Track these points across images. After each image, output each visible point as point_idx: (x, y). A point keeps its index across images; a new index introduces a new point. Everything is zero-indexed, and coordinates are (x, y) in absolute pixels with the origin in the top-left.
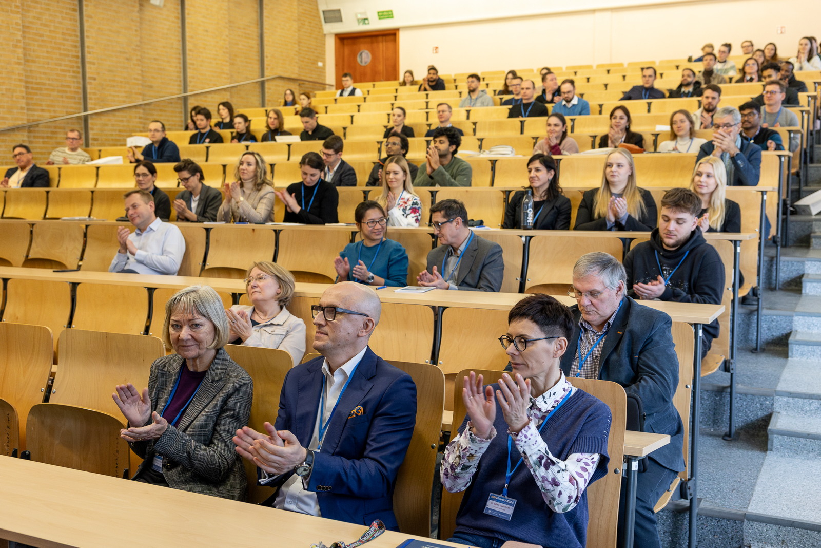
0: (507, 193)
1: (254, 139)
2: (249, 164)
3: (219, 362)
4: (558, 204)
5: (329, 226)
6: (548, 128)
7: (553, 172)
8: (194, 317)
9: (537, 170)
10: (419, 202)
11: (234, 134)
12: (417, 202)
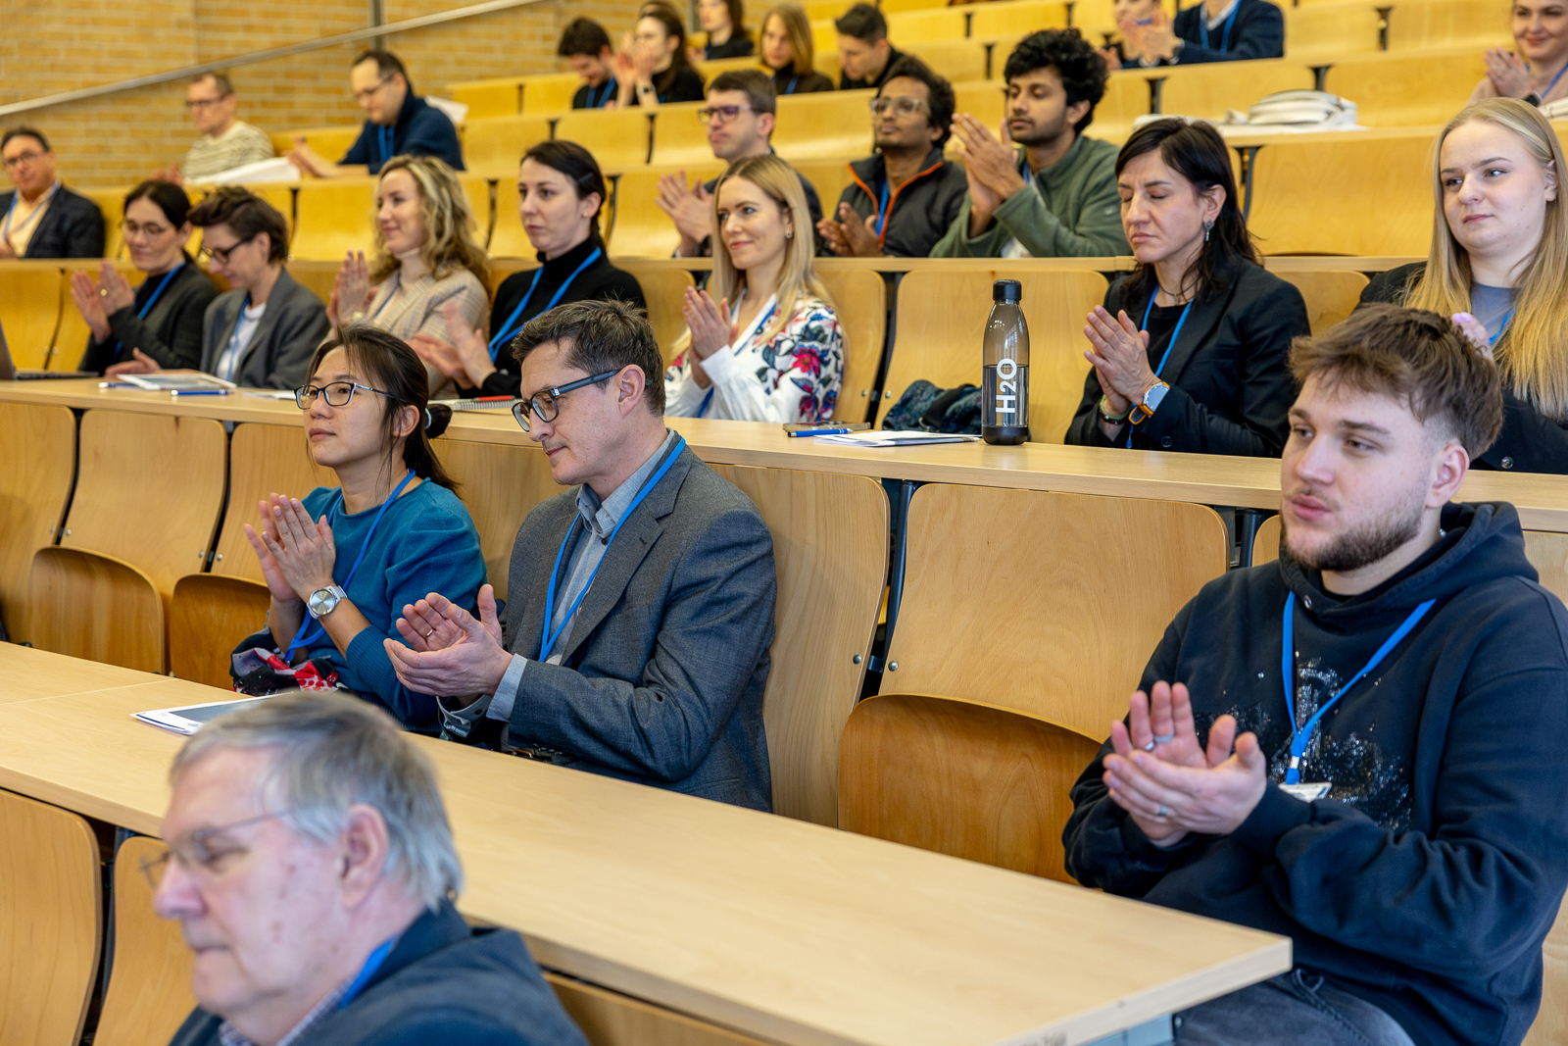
2: (396, 198)
6: (1519, 24)
12: (821, 330)
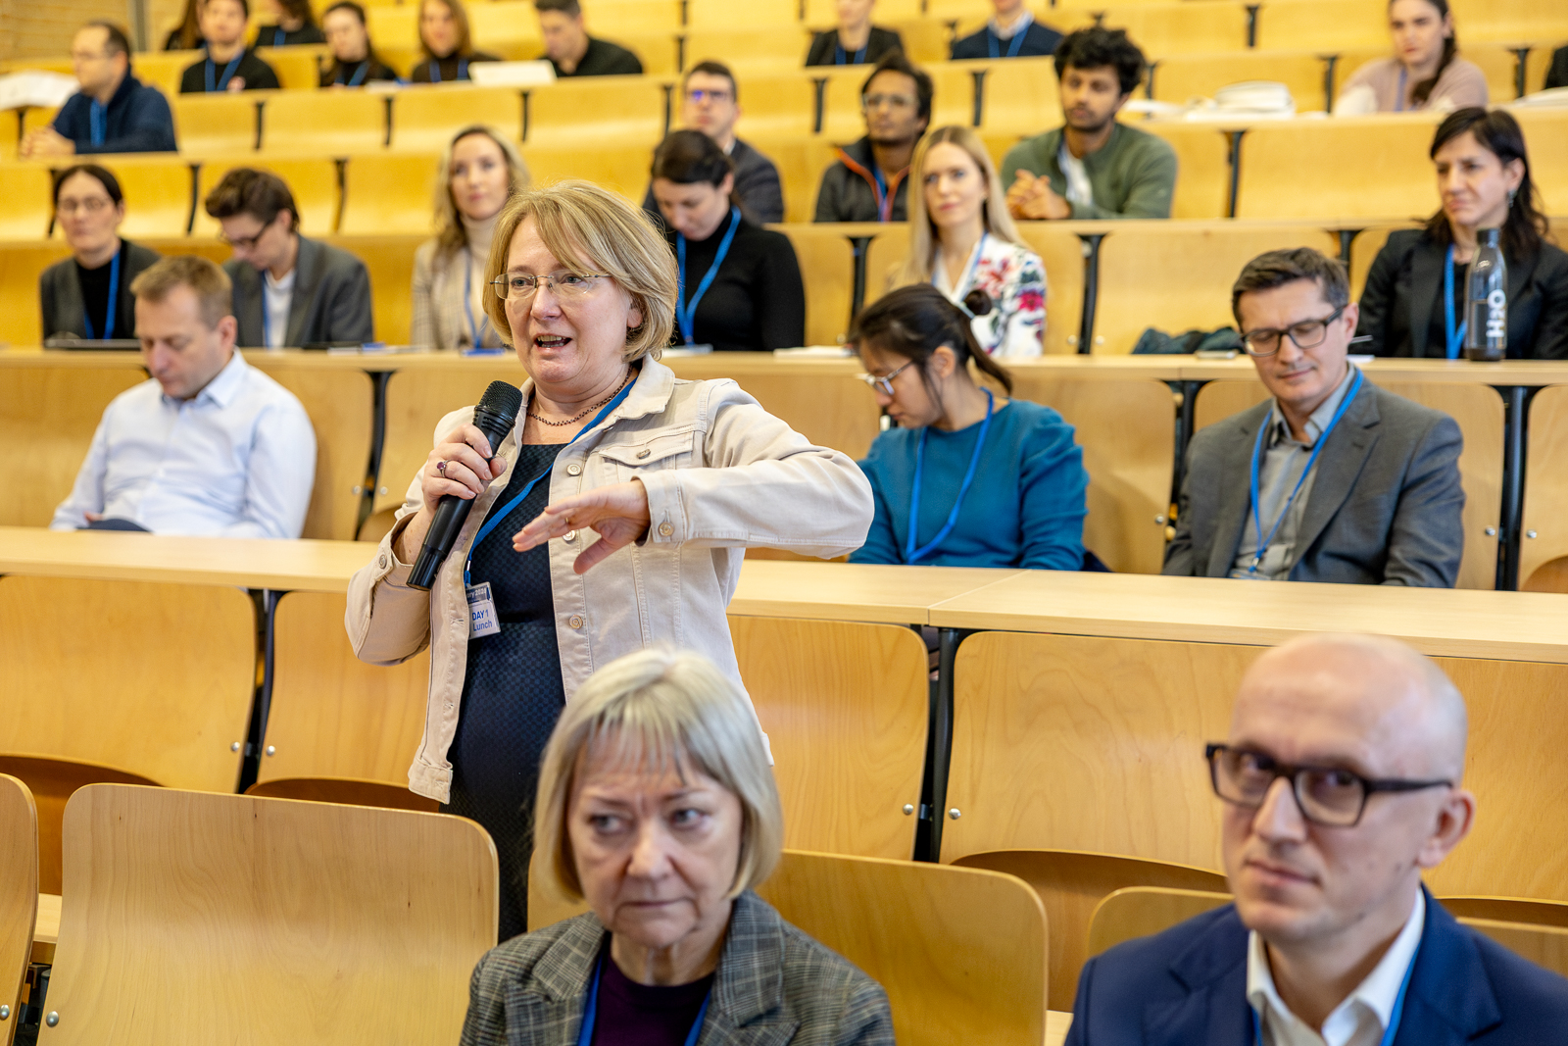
0: (1346, 237)
1: (390, 75)
2: (486, 164)
3: (747, 945)
4: (1542, 274)
5: (785, 357)
7: (1517, 167)
8: (684, 783)
9: (1469, 166)
10: (1041, 272)
11: (328, 64)
12: (1035, 272)
